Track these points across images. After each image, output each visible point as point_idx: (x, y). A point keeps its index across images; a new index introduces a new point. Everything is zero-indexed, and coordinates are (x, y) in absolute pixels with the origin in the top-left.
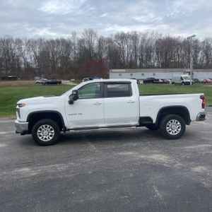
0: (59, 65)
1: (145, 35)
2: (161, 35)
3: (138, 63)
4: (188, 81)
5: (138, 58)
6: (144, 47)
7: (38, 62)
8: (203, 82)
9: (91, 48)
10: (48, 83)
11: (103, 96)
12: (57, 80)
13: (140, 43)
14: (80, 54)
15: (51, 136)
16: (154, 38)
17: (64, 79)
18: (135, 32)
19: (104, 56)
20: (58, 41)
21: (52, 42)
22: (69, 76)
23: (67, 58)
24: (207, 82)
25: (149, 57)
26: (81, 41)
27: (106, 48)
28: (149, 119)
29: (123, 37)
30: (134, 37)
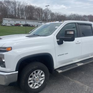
1: (20, 3)
2: (27, 4)
6: (20, 9)
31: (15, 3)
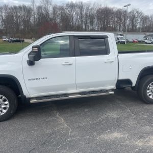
0: (22, 27)
1: (89, 5)
2: (101, 5)
3: (84, 27)
4: (123, 40)
5: (83, 23)
6: (88, 15)
7: (5, 24)
8: (131, 42)
9: (47, 14)
10: (13, 41)
11: (74, 55)
12: (21, 39)
13: (85, 11)
14: (39, 18)
15: (5, 108)
16: (95, 7)
17: (27, 38)
18: (82, 3)
19: (58, 20)
20: (20, 7)
21: (15, 8)
22: (30, 36)
23: (28, 21)
24: (134, 42)
25: (92, 23)
26: (39, 8)
27: (59, 14)
28: (128, 82)
29: (72, 6)
30: (81, 7)
31: (82, 7)
